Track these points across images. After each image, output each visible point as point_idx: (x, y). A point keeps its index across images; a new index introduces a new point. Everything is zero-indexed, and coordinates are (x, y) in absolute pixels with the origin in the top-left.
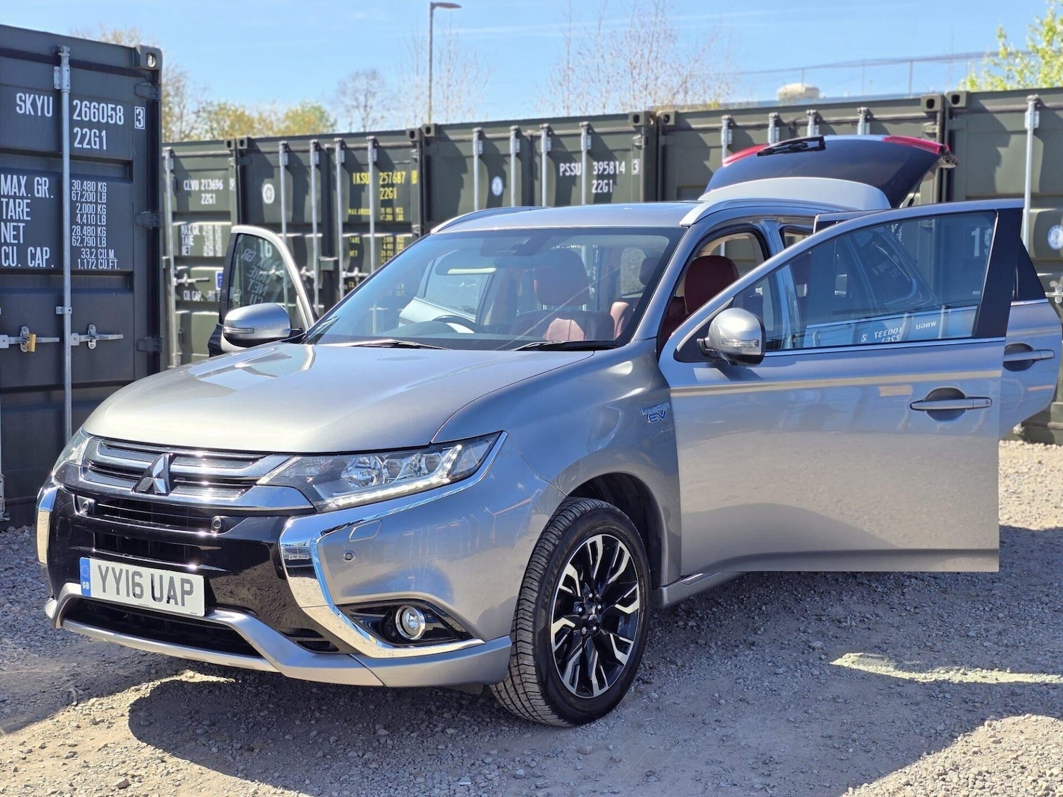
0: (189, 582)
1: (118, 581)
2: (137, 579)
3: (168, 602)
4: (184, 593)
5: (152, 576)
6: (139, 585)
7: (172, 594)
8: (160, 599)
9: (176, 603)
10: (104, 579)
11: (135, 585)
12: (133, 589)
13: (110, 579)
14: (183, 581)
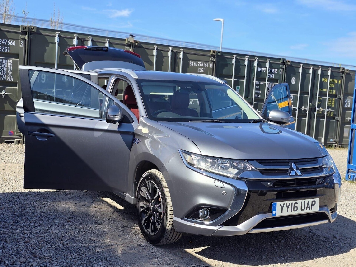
0: (315, 201)
1: (288, 207)
2: (296, 205)
3: (306, 210)
4: (312, 205)
5: (302, 202)
6: (297, 207)
7: (308, 206)
8: (303, 210)
9: (309, 209)
10: (282, 208)
11: (294, 207)
12: (294, 208)
13: (285, 208)
14: (312, 201)
